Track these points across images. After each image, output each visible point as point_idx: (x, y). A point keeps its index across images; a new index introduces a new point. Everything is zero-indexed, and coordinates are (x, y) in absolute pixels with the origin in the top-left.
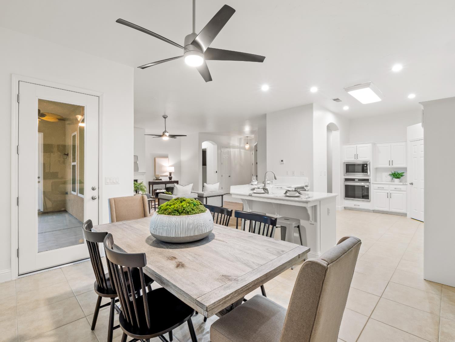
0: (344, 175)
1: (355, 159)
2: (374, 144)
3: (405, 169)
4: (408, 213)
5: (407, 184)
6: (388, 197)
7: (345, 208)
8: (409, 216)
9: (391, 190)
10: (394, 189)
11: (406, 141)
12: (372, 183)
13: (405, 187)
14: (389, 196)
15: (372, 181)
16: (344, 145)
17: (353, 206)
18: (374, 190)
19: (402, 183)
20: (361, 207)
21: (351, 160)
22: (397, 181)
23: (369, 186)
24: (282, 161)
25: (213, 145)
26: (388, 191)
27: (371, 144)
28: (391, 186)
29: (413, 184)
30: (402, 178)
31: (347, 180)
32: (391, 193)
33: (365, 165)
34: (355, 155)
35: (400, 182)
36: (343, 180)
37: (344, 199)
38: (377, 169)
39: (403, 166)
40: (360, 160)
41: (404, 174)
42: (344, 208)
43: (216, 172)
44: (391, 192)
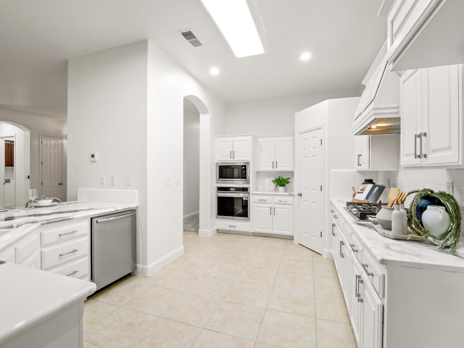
0: (217, 183)
1: (231, 158)
2: (255, 138)
3: (292, 173)
4: (295, 236)
5: (294, 195)
6: (271, 214)
7: (218, 231)
8: (296, 241)
9: (275, 204)
10: (279, 202)
11: (293, 135)
12: (252, 194)
13: (292, 199)
14: (272, 211)
15: (251, 191)
16: (216, 137)
17: (228, 228)
18: (255, 204)
19: (288, 194)
20: (238, 229)
21: (227, 160)
22: (281, 189)
23: (248, 198)
24: (93, 156)
25: (24, 131)
26: (270, 205)
27: (251, 137)
28: (275, 198)
29: (302, 195)
30: (287, 185)
31: (220, 189)
32: (275, 208)
33: (244, 168)
34: (231, 152)
35: (285, 191)
36: (215, 190)
37: (217, 217)
38: (258, 173)
39: (289, 169)
40: (238, 160)
41: (289, 180)
42: (216, 232)
43: (29, 178)
44: (275, 206)
